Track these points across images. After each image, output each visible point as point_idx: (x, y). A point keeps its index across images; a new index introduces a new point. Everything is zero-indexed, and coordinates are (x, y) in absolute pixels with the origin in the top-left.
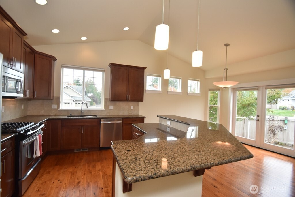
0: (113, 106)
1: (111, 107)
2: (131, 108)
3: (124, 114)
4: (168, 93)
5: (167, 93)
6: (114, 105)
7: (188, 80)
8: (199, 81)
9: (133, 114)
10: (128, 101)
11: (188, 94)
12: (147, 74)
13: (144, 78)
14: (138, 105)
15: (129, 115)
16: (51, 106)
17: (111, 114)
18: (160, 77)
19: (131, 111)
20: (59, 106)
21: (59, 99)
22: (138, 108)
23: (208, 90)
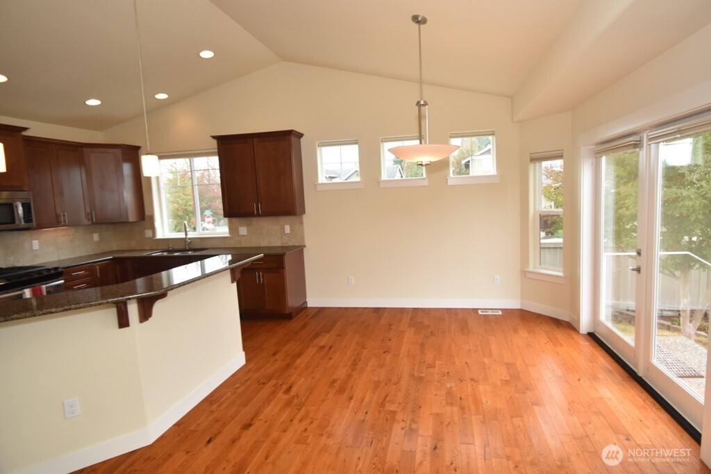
0: (245, 228)
1: (243, 231)
2: (286, 230)
3: (272, 245)
4: (381, 186)
5: (379, 186)
6: (248, 225)
7: (451, 137)
8: (494, 134)
9: (290, 244)
10: (258, 215)
11: (450, 183)
12: (317, 143)
13: (290, 158)
14: (301, 223)
15: (282, 247)
16: (144, 233)
17: (243, 246)
18: (356, 143)
19: (286, 238)
20: (154, 233)
21: (152, 218)
22: (303, 230)
23: (529, 161)
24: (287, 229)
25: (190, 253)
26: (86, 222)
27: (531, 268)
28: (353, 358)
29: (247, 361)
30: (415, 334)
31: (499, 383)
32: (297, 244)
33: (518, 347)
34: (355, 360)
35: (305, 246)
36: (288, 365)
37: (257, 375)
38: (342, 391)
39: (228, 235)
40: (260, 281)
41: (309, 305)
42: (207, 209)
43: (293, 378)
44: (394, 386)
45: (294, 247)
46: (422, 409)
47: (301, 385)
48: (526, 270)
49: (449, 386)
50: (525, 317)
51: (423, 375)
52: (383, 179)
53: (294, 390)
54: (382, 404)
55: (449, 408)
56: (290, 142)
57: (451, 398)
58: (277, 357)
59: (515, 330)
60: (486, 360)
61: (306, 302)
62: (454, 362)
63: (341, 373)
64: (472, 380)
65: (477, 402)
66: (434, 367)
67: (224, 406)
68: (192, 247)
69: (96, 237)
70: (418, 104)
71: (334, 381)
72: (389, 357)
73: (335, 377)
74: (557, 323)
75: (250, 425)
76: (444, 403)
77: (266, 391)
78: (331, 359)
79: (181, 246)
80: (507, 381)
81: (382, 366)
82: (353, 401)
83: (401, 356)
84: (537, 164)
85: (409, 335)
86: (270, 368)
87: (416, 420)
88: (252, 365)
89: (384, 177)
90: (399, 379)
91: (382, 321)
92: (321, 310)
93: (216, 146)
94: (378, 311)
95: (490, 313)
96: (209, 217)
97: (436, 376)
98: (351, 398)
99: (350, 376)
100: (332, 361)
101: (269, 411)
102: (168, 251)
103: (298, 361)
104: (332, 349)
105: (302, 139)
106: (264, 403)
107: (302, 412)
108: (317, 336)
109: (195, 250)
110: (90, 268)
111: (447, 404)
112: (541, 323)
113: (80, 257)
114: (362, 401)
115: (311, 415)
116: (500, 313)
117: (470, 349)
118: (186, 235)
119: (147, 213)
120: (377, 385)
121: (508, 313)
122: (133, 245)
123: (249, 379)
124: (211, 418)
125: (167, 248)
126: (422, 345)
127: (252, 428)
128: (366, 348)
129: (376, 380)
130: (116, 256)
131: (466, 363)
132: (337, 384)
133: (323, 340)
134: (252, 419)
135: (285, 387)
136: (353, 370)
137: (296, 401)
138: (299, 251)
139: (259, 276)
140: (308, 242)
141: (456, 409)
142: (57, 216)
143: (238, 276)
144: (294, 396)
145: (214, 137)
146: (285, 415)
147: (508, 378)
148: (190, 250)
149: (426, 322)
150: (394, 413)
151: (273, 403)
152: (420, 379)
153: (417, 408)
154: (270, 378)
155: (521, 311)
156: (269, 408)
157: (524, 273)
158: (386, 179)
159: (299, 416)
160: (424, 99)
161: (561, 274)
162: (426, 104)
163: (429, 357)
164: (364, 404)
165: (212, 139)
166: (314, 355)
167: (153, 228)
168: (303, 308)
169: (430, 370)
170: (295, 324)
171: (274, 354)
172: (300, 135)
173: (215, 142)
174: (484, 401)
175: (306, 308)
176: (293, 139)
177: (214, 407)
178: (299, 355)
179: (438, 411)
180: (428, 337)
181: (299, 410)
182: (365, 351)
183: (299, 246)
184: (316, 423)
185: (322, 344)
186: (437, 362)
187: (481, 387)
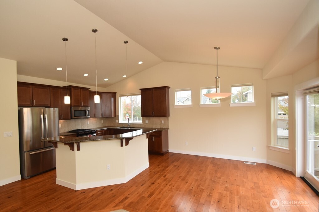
1: (147, 122)
3: (157, 128)
4: (200, 107)
7: (232, 87)
8: (253, 85)
9: (164, 127)
10: (153, 116)
11: (231, 106)
12: (175, 90)
13: (165, 96)
14: (168, 120)
15: (160, 128)
16: (115, 121)
17: (147, 127)
18: (190, 90)
19: (162, 125)
20: (118, 121)
21: (118, 116)
22: (168, 123)
23: (271, 96)
24: (163, 122)
25: (130, 128)
26: (101, 117)
27: (272, 145)
28: (187, 171)
29: (150, 166)
30: (213, 167)
31: (249, 188)
32: (166, 128)
33: (261, 178)
34: (188, 172)
35: (169, 129)
36: (164, 169)
37: (153, 170)
38: (183, 180)
39: (142, 123)
40: (153, 140)
41: (170, 151)
42: (126, 113)
43: (166, 173)
44: (203, 182)
45: (165, 129)
46: (214, 190)
47: (169, 176)
48: (269, 146)
49: (226, 185)
50: (269, 167)
51: (216, 180)
52: (201, 104)
53: (167, 177)
54: (199, 186)
55: (225, 192)
56: (166, 90)
57: (226, 189)
58: (159, 166)
59: (262, 171)
60: (244, 180)
61: (168, 150)
62: (230, 178)
63: (183, 175)
64: (237, 185)
65: (238, 192)
66: (221, 179)
67: (145, 177)
68: (130, 127)
69: (102, 121)
70: (216, 78)
71: (181, 177)
72: (201, 173)
73: (181, 175)
74: (285, 171)
75: (154, 183)
76: (224, 190)
77: (157, 176)
78: (179, 170)
79: (126, 126)
80: (253, 188)
81: (199, 175)
82: (187, 183)
83: (207, 173)
84: (276, 98)
85: (210, 167)
86: (157, 169)
87: (212, 193)
88: (151, 167)
89: (202, 103)
90: (206, 180)
91: (199, 160)
92: (174, 154)
93: (140, 92)
94: (197, 156)
95: (250, 163)
96: (127, 117)
97: (221, 181)
98: (187, 182)
99: (186, 176)
100: (179, 171)
101: (158, 181)
102: (123, 128)
103: (167, 169)
104: (179, 167)
105: (170, 89)
106: (157, 179)
107: (170, 183)
108: (173, 162)
109: (131, 128)
110: (102, 131)
111: (225, 191)
112: (276, 170)
113: (98, 128)
114: (191, 184)
115: (173, 184)
116: (255, 164)
117: (238, 175)
118: (129, 122)
119: (117, 114)
120: (197, 180)
121: (259, 165)
122: (112, 125)
123: (151, 171)
124: (141, 179)
125: (122, 126)
126: (216, 171)
127: (154, 184)
128: (192, 168)
129: (196, 178)
130: (109, 128)
131: (235, 179)
132: (182, 177)
133: (176, 164)
134: (154, 182)
135: (163, 175)
136: (188, 174)
137: (167, 180)
138: (167, 130)
139: (153, 138)
140: (170, 127)
141: (228, 193)
142: (95, 114)
143: (149, 136)
144: (167, 179)
145: (140, 89)
146: (165, 183)
147: (254, 187)
148: (129, 128)
149: (219, 163)
150: (203, 189)
151: (160, 179)
152: (214, 181)
153: (212, 190)
154: (158, 172)
155: (267, 164)
156: (159, 180)
157: (268, 147)
158: (202, 104)
159: (169, 184)
160: (218, 76)
161: (288, 149)
162: (219, 77)
163: (219, 175)
164: (192, 185)
165: (139, 90)
166: (172, 168)
167: (118, 119)
168: (167, 152)
169: (219, 179)
170: (164, 157)
171: (159, 165)
172: (169, 88)
173: (140, 91)
174: (241, 192)
175: (168, 152)
176: (167, 89)
177: (142, 177)
178: (167, 167)
179: (221, 192)
180: (219, 168)
181: (169, 182)
182: (192, 169)
183: (167, 129)
184: (175, 187)
185: (175, 165)
186: (222, 177)
187: (241, 188)
